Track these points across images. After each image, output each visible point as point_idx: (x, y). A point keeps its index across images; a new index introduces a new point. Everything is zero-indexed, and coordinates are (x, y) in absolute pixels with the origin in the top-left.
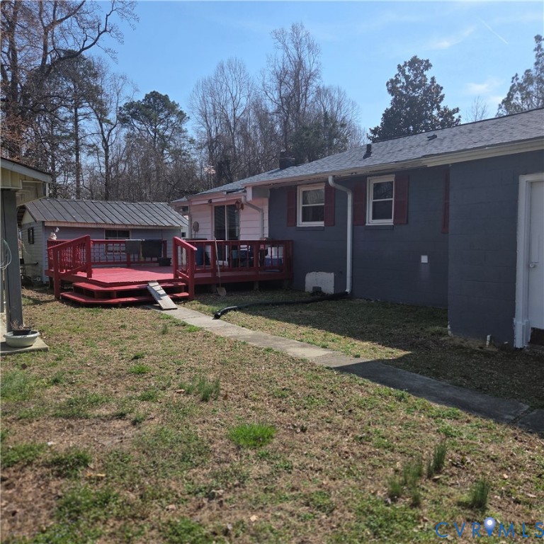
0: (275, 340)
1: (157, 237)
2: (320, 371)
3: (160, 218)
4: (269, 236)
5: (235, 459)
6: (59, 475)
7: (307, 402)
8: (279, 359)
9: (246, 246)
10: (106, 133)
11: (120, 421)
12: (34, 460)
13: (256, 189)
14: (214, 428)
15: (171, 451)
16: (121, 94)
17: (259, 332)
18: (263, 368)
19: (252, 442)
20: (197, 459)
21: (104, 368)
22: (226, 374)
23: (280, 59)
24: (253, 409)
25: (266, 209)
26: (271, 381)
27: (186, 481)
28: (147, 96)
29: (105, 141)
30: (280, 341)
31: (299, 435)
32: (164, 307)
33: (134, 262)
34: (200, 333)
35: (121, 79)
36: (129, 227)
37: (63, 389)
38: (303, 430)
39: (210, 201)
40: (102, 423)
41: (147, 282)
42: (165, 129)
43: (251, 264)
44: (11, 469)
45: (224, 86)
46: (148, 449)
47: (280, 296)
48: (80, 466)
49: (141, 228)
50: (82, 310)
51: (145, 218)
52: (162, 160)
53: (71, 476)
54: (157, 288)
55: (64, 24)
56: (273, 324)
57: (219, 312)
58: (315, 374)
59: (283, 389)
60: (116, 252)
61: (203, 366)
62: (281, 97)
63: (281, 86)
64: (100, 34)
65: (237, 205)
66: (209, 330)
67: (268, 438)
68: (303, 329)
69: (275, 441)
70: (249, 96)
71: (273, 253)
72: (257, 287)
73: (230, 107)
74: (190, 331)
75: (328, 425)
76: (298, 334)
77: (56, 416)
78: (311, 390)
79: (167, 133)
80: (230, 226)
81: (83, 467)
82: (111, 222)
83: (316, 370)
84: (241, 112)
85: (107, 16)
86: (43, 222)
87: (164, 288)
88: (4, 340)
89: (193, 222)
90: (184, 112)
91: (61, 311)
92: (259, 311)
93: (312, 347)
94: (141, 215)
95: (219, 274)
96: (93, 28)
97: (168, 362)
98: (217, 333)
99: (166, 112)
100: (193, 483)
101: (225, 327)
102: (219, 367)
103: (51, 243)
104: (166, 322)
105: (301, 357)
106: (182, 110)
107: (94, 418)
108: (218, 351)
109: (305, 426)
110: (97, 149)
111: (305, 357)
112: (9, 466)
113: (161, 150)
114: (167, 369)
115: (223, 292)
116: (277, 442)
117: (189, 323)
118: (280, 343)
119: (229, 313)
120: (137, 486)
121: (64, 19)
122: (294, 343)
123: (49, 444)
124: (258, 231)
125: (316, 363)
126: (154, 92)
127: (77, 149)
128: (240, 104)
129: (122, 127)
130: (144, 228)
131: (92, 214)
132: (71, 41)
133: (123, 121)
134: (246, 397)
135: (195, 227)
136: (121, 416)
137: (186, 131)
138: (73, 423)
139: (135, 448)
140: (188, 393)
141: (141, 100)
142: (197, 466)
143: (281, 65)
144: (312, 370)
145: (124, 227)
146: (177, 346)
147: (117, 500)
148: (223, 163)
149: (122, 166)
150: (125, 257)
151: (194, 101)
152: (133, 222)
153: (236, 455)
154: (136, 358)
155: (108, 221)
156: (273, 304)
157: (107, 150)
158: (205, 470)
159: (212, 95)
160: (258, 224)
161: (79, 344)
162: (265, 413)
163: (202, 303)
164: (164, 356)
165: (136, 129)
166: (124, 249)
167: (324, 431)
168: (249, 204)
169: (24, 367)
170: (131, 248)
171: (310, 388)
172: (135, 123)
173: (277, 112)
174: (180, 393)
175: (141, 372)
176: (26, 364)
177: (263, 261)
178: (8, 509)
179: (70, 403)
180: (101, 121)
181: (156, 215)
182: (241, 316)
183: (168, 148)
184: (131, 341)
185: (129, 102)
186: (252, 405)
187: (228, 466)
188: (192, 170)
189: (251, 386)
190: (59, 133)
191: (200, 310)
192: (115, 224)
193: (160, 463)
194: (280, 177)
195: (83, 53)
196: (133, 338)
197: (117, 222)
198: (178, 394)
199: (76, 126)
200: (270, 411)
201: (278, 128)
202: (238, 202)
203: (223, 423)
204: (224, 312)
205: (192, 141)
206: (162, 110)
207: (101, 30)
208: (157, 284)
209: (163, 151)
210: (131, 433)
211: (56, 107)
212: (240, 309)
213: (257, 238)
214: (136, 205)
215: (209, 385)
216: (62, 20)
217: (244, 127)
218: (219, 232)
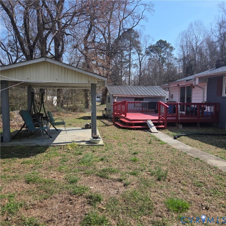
0: (202, 153)
1: (155, 101)
2: (224, 175)
3: (156, 93)
4: (207, 101)
5: (166, 216)
6: (90, 203)
7: (212, 192)
8: (202, 165)
9: (194, 105)
10: (141, 59)
11: (120, 183)
12: (83, 194)
13: (200, 79)
14: (159, 196)
15: (136, 203)
16: (147, 42)
17: (195, 148)
18: (192, 168)
19: (176, 209)
20: (147, 211)
21: (121, 156)
22: (172, 168)
23: (221, 17)
24: (182, 190)
25: (206, 88)
26: (195, 176)
27: (139, 222)
28: (158, 42)
29: (140, 62)
30: (205, 154)
31: (203, 211)
32: (152, 131)
33: (145, 111)
34: (165, 145)
35: (148, 37)
36: (144, 97)
37: (104, 163)
38: (207, 209)
39: (178, 85)
40: (113, 182)
41: (146, 120)
42: (164, 55)
43: (196, 114)
44: (75, 196)
45: (192, 33)
46: (127, 200)
47: (210, 131)
48: (98, 201)
49: (148, 97)
50: (121, 130)
51: (150, 92)
52: (162, 68)
53: (93, 205)
54: (151, 123)
55: (127, 19)
56: (203, 145)
57: (176, 136)
58: (221, 176)
59: (201, 182)
60: (138, 106)
61: (162, 162)
62: (220, 34)
63: (220, 29)
64: (139, 20)
65: (191, 86)
66: (170, 144)
67: (185, 208)
68: (219, 150)
69: (189, 211)
70: (204, 36)
71: (208, 109)
72: (199, 125)
73: (194, 42)
74: (161, 144)
75: (223, 209)
76: (216, 152)
77: (97, 175)
78: (217, 186)
79: (165, 56)
80: (187, 96)
81: (98, 202)
82: (137, 95)
83: (222, 174)
84: (200, 43)
85: (143, 12)
86: (113, 95)
87: (154, 123)
88: (90, 140)
89: (171, 94)
90: (173, 47)
91: (113, 130)
92: (197, 137)
93: (222, 160)
94: (149, 91)
95: (179, 118)
96: (137, 18)
97: (147, 158)
98: (173, 146)
99: (165, 48)
100: (142, 224)
101: (178, 144)
102: (169, 164)
103: (114, 103)
104: (152, 138)
105: (214, 165)
106: (172, 46)
107: (110, 179)
108: (171, 156)
109: (208, 206)
110: (137, 65)
111: (217, 166)
112: (74, 194)
113: (162, 64)
114: (146, 161)
115: (181, 126)
116: (191, 212)
117: (162, 140)
118: (205, 156)
119: (181, 137)
120: (117, 218)
121: (127, 17)
122: (212, 157)
123: (91, 188)
124: (201, 98)
125: (223, 170)
126: (160, 40)
127: (130, 66)
128: (199, 40)
129: (147, 56)
130: (149, 97)
131: (130, 91)
132: (129, 25)
133: (147, 53)
134: (180, 182)
135: (172, 96)
136: (120, 181)
137: (173, 55)
138: (102, 179)
139: (121, 198)
140: (152, 175)
141: (155, 44)
142: (146, 215)
143: (221, 19)
144: (220, 174)
145: (142, 96)
146: (153, 150)
147: (107, 223)
148: (189, 67)
149: (146, 72)
150: (141, 109)
151: (178, 41)
152: (146, 94)
153: (167, 214)
154: (135, 154)
155: (136, 94)
156: (206, 134)
157: (140, 66)
158: (149, 218)
159: (186, 37)
160: (201, 95)
161: (116, 144)
162: (188, 194)
163: (170, 131)
164: (146, 154)
165: (152, 56)
166: (141, 105)
167: (220, 212)
168: (197, 86)
169: (94, 152)
170: (144, 105)
171: (216, 184)
172: (152, 54)
173: (218, 41)
174: (148, 174)
175: (134, 161)
176: (95, 151)
177: (203, 112)
178: (68, 214)
179: (104, 171)
180: (139, 54)
181: (155, 91)
182: (187, 139)
183: (165, 62)
184: (135, 145)
185: (150, 45)
186: (182, 188)
187: (161, 219)
188: (175, 71)
189: (184, 177)
190: (124, 60)
191: (168, 134)
192: (138, 95)
193: (130, 209)
194: (214, 72)
195: (133, 28)
196: (136, 144)
197: (139, 94)
198: (147, 175)
199: (130, 58)
200: (191, 193)
201: (218, 49)
202: (192, 85)
203: (164, 194)
204: (179, 136)
205: (176, 59)
206: (163, 47)
207: (140, 18)
208: (151, 121)
209: (163, 64)
210: (122, 189)
211: (122, 51)
212: (187, 135)
213: (200, 102)
214: (147, 87)
215: (163, 172)
216: (126, 17)
217: (200, 50)
218: (182, 99)
